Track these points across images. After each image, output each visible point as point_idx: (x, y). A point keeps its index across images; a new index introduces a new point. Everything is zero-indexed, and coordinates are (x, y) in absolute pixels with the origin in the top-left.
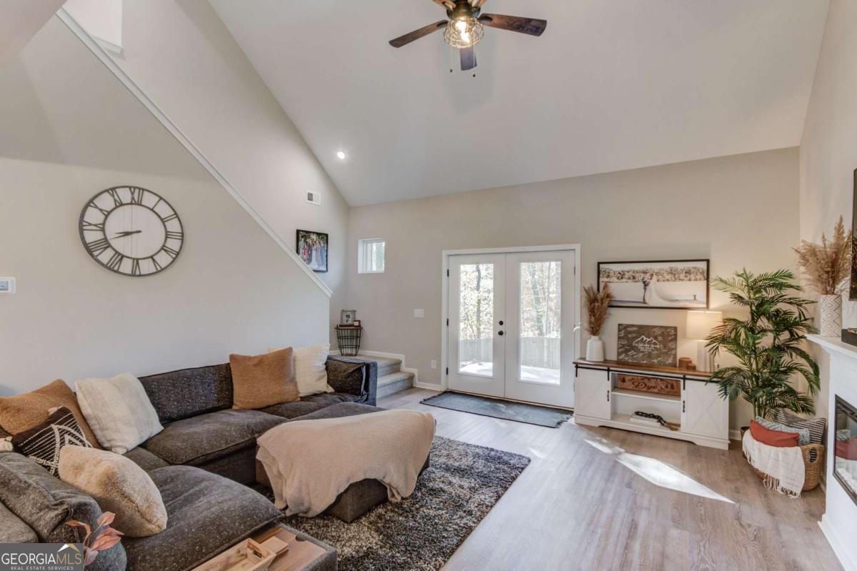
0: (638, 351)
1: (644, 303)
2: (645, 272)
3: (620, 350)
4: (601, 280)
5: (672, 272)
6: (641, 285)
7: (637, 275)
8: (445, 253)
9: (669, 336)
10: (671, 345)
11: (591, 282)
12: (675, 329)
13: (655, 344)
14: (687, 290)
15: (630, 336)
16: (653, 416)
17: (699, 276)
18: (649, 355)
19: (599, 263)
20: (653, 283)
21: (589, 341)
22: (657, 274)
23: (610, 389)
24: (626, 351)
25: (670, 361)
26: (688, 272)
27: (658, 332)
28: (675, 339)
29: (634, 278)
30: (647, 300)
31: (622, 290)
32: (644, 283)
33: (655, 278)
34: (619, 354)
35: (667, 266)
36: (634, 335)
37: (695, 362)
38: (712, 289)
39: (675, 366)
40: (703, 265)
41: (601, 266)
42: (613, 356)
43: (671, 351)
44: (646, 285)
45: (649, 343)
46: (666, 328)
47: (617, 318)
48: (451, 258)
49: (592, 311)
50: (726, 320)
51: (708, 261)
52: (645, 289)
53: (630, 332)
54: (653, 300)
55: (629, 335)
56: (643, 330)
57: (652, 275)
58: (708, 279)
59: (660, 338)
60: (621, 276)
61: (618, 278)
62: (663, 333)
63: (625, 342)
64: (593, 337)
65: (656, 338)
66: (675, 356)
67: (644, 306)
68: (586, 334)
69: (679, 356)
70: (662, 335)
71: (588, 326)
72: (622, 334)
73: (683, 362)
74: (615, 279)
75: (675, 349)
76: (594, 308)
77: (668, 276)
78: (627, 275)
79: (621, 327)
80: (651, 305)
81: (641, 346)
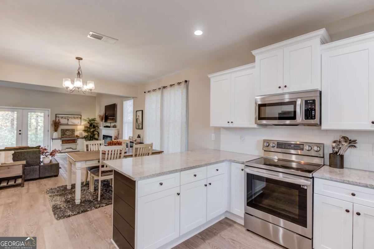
0: (66, 134)
1: (68, 124)
2: (68, 117)
4: (57, 118)
6: (67, 120)
9: (73, 131)
10: (74, 133)
11: (54, 119)
12: (74, 129)
14: (77, 121)
16: (70, 148)
17: (79, 118)
18: (69, 135)
19: (56, 114)
20: (70, 119)
21: (54, 134)
22: (71, 117)
23: (61, 143)
24: (63, 135)
25: (74, 136)
26: (77, 117)
27: (71, 130)
28: (74, 131)
31: (63, 121)
33: (70, 118)
34: (61, 136)
35: (73, 116)
37: (79, 136)
38: (82, 122)
39: (74, 137)
40: (80, 116)
41: (57, 115)
44: (68, 120)
45: (69, 133)
47: (61, 127)
49: (55, 126)
50: (85, 127)
51: (81, 115)
54: (70, 123)
55: (64, 132)
56: (67, 130)
58: (81, 119)
60: (62, 118)
63: (63, 133)
64: (55, 132)
67: (67, 125)
68: (54, 132)
70: (72, 131)
71: (54, 130)
72: (62, 131)
73: (76, 136)
74: (60, 118)
75: (74, 134)
76: (56, 125)
77: (73, 118)
78: (64, 117)
79: (62, 130)
80: (69, 124)
81: (67, 134)
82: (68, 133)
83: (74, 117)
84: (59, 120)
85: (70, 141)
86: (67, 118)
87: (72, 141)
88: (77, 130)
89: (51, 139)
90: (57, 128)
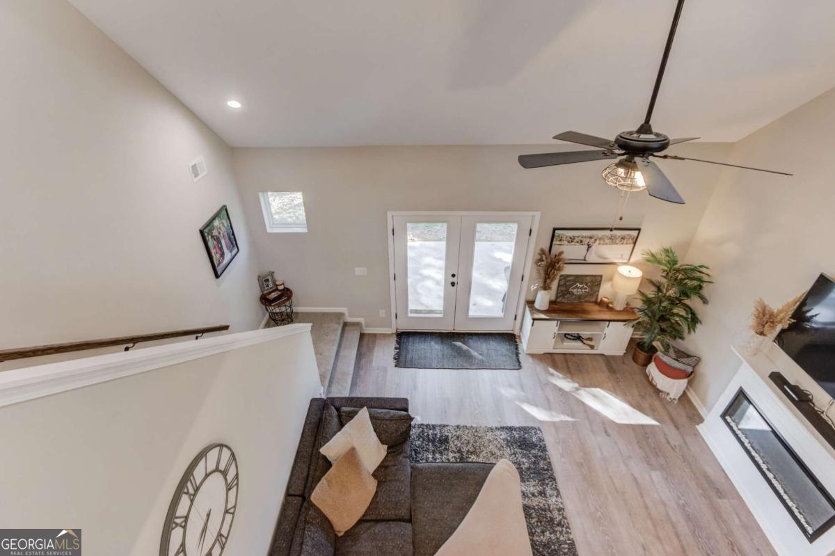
0: (572, 294)
1: (585, 260)
2: (591, 238)
3: (559, 295)
4: (554, 243)
7: (584, 240)
8: (390, 214)
9: (596, 281)
10: (596, 289)
11: (545, 244)
13: (586, 289)
15: (568, 284)
17: (630, 241)
18: (580, 297)
19: (555, 229)
21: (540, 294)
22: (600, 239)
24: (563, 296)
25: (594, 299)
26: (623, 238)
27: (589, 279)
28: (599, 284)
29: (581, 241)
30: (587, 259)
31: (571, 251)
32: (588, 245)
33: (598, 242)
34: (558, 297)
35: (608, 233)
36: (571, 283)
38: (635, 250)
39: (596, 303)
40: (635, 233)
41: (557, 232)
43: (595, 293)
44: (589, 247)
45: (581, 288)
46: (595, 276)
51: (640, 230)
52: (588, 250)
53: (569, 281)
54: (592, 257)
56: (579, 278)
57: (596, 240)
58: (635, 243)
59: (589, 284)
60: (572, 240)
61: (569, 242)
62: (592, 280)
63: (564, 289)
64: (544, 290)
65: (586, 284)
66: (598, 295)
67: (584, 262)
69: (600, 297)
70: (592, 282)
72: (562, 283)
74: (565, 243)
76: (549, 265)
77: (607, 241)
78: (577, 239)
79: (563, 279)
80: (588, 262)
81: (575, 291)
83: (612, 238)
84: (559, 248)
86: (586, 241)
88: (610, 282)
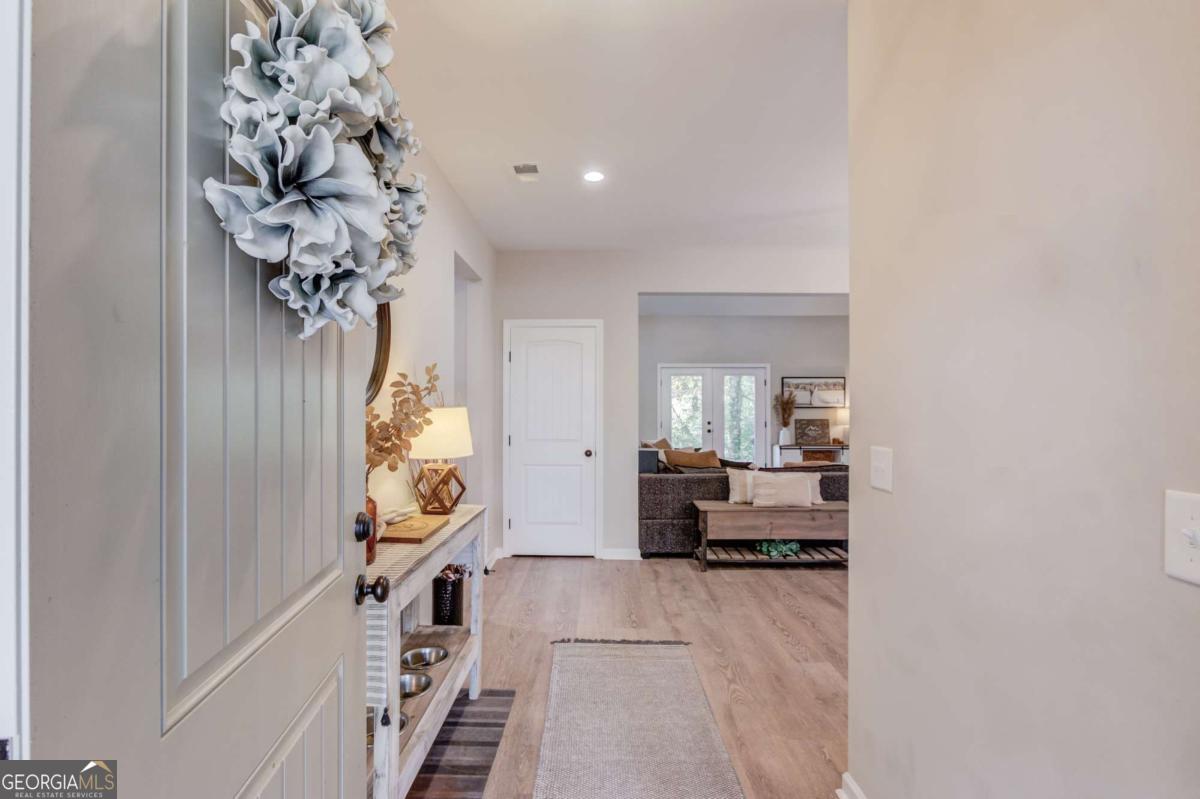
0: (808, 435)
2: (811, 384)
4: (784, 389)
5: (826, 385)
6: (808, 393)
7: (806, 386)
8: (659, 366)
9: (824, 425)
10: (826, 431)
11: (778, 391)
12: (828, 421)
13: (817, 431)
14: (832, 396)
17: (841, 388)
18: (815, 438)
19: (783, 378)
20: (816, 391)
21: (782, 432)
22: (818, 386)
23: (802, 459)
24: (802, 437)
25: (826, 441)
26: (835, 385)
27: (819, 423)
28: (828, 427)
29: (805, 388)
30: (812, 403)
31: (801, 397)
32: (811, 391)
33: (817, 388)
34: (797, 439)
35: (823, 381)
36: (805, 426)
37: (841, 440)
38: (847, 395)
39: (829, 443)
40: (842, 381)
41: (785, 380)
42: (794, 442)
43: (825, 434)
44: (812, 393)
45: (815, 430)
46: (823, 420)
47: (798, 414)
48: (664, 371)
49: (784, 410)
51: (844, 378)
52: (811, 395)
53: (803, 424)
54: (816, 403)
55: (802, 427)
56: (810, 422)
57: (815, 386)
58: (844, 390)
59: (820, 427)
60: (797, 386)
61: (795, 388)
62: (821, 423)
63: (799, 431)
64: (784, 429)
65: (817, 427)
66: (829, 436)
67: (811, 407)
68: (780, 426)
69: (831, 438)
70: (821, 425)
71: (781, 421)
72: (798, 425)
73: (834, 440)
74: (793, 389)
75: (828, 433)
76: (785, 408)
77: (824, 387)
78: (801, 386)
79: (797, 421)
80: (814, 405)
81: (810, 433)
82: (812, 431)
84: (791, 394)
85: (818, 456)
86: (808, 387)
87: (822, 455)
88: (835, 424)
89: (777, 449)
90: (790, 416)
